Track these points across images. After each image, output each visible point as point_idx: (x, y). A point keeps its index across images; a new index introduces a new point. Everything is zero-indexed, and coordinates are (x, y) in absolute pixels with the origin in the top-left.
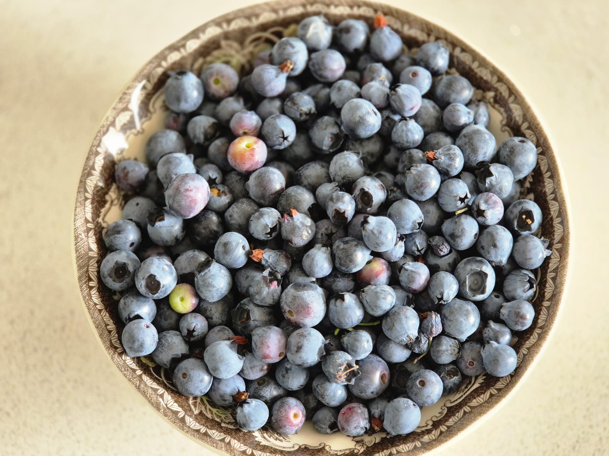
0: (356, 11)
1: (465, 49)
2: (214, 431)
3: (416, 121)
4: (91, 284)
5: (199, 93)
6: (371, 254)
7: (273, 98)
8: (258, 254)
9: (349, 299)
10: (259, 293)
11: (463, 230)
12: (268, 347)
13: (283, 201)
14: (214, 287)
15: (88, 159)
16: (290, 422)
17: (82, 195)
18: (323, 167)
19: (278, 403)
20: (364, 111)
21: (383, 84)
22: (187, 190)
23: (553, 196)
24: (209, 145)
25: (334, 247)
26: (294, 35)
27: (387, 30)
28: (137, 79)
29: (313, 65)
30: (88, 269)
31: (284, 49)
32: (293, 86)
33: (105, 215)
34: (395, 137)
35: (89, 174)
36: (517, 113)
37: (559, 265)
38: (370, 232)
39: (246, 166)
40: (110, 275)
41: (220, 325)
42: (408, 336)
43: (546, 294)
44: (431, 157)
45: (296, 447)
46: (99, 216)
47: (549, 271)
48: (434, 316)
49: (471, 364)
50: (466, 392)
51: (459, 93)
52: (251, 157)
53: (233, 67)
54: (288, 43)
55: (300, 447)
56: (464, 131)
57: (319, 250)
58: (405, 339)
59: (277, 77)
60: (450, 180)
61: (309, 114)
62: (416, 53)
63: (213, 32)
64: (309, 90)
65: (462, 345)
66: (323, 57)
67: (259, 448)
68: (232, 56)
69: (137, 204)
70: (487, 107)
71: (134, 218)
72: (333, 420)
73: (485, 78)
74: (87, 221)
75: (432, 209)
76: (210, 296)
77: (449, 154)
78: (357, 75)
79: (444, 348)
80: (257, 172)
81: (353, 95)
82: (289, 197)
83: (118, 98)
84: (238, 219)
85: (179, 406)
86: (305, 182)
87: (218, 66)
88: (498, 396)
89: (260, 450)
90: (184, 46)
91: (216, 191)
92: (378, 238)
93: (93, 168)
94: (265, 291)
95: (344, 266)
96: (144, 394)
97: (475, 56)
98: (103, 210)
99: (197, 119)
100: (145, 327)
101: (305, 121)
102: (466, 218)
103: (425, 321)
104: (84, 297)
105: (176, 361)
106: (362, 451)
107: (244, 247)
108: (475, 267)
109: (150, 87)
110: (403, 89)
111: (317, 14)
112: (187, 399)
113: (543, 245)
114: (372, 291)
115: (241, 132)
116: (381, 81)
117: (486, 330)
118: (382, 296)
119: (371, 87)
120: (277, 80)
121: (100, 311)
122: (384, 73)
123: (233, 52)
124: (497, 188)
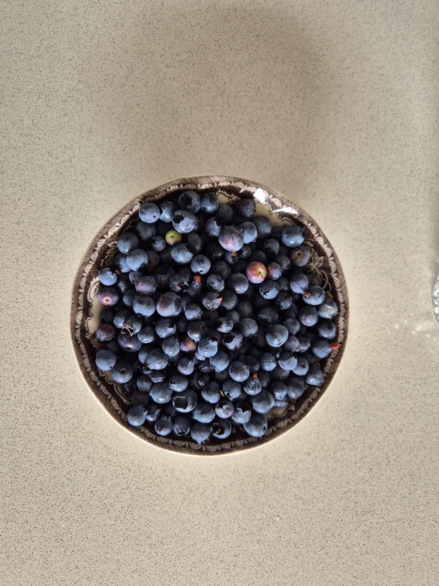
0: (341, 332)
1: (319, 395)
2: (97, 255)
3: (276, 367)
4: (181, 186)
5: (293, 245)
6: (197, 342)
7: (289, 286)
8: (198, 279)
9: (171, 330)
10: (175, 280)
11: (211, 395)
12: (142, 285)
13: (229, 293)
14: (178, 254)
15: (254, 183)
16: (103, 298)
17: (233, 180)
18: (249, 314)
19: (115, 291)
20: (280, 338)
21: (297, 348)
22: (233, 238)
23: (233, 445)
24: (262, 251)
25: (201, 322)
26: (327, 297)
27: (330, 350)
28: (300, 210)
29: (308, 308)
30: (190, 183)
31: (318, 292)
32: (296, 297)
33: (222, 194)
34: (266, 355)
35: (245, 184)
36: (282, 424)
37: (193, 449)
38: (207, 342)
39: (249, 272)
40: (185, 195)
41: (160, 258)
42: (149, 364)
43: (176, 441)
44: (254, 376)
45: (90, 301)
46: (221, 190)
47: (190, 443)
48: (161, 378)
49: (136, 399)
50: (122, 395)
51: (293, 391)
52: (254, 274)
53: (308, 263)
54: (321, 294)
55: (91, 303)
56: (270, 395)
57: (200, 313)
58: (149, 362)
59: (301, 288)
60: (240, 387)
61: (280, 306)
62: (317, 366)
63: (328, 252)
64: (294, 306)
65: (147, 393)
66: (313, 314)
67: (88, 280)
68: (314, 264)
69: (228, 211)
70: (285, 406)
71: (220, 209)
72: (107, 321)
73: (302, 405)
74: (218, 183)
75: (224, 376)
76: (173, 252)
77: (255, 387)
78: (304, 332)
79: (144, 384)
80: (246, 278)
81: (291, 331)
82: (231, 296)
83: (289, 199)
84: (219, 268)
85: (112, 236)
86: (240, 305)
87: (308, 255)
88: (116, 415)
89: (86, 281)
90: (320, 236)
91: (235, 255)
92: (204, 347)
93: (248, 186)
94: (176, 283)
95: (190, 327)
96: (117, 215)
97: (315, 400)
98: (225, 193)
99: (278, 244)
100: (154, 215)
101: (276, 304)
102: (218, 396)
103: (159, 373)
104: (173, 182)
105: (137, 234)
106: (87, 337)
107: (201, 271)
108: (190, 402)
109: (296, 217)
110: (294, 361)
111: (339, 311)
112: (117, 240)
113: (204, 441)
114: (175, 343)
115: (269, 269)
116: (299, 347)
117: (155, 407)
118: (172, 349)
119: (295, 341)
120: (299, 288)
121: (166, 191)
122: (304, 348)
123: (317, 263)
124: (236, 414)
